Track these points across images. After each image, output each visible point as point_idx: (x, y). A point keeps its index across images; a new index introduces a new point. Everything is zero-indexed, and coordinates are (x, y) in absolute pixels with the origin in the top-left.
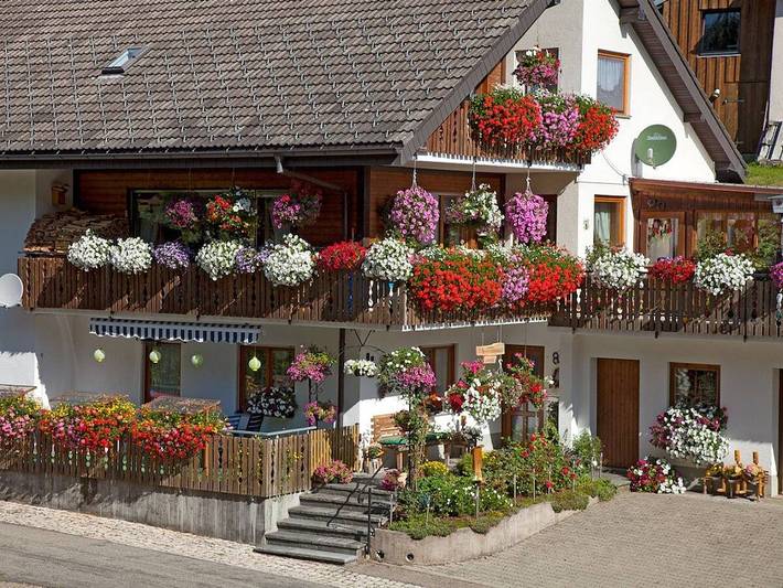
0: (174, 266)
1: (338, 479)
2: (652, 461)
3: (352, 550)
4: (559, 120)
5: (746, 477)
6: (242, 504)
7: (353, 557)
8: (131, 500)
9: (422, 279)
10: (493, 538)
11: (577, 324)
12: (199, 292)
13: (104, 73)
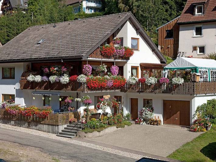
0: (45, 81)
1: (74, 122)
2: (140, 118)
3: (74, 135)
4: (120, 51)
5: (156, 121)
6: (55, 126)
7: (74, 137)
8: (36, 126)
9: (88, 82)
10: (102, 133)
11: (125, 91)
12: (50, 86)
13: (37, 44)
